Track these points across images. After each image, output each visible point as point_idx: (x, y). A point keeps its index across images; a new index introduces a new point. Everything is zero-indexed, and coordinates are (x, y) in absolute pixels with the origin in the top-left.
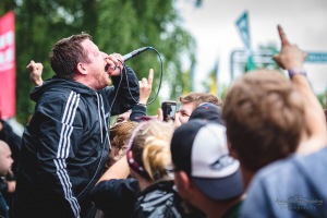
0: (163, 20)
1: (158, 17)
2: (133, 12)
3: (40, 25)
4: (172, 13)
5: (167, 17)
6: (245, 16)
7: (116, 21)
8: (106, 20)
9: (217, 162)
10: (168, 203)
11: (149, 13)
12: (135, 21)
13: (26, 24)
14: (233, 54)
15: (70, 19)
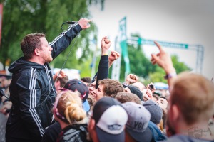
0: (82, 16)
1: (79, 14)
2: (66, 11)
3: (16, 13)
4: (87, 12)
5: (84, 15)
6: (125, 18)
7: (56, 14)
8: (51, 13)
9: (112, 126)
10: (77, 136)
11: (75, 12)
12: (66, 15)
13: (9, 11)
14: (117, 38)
15: (32, 11)
